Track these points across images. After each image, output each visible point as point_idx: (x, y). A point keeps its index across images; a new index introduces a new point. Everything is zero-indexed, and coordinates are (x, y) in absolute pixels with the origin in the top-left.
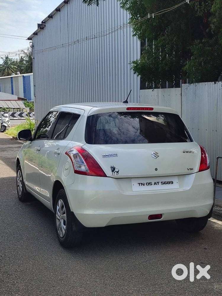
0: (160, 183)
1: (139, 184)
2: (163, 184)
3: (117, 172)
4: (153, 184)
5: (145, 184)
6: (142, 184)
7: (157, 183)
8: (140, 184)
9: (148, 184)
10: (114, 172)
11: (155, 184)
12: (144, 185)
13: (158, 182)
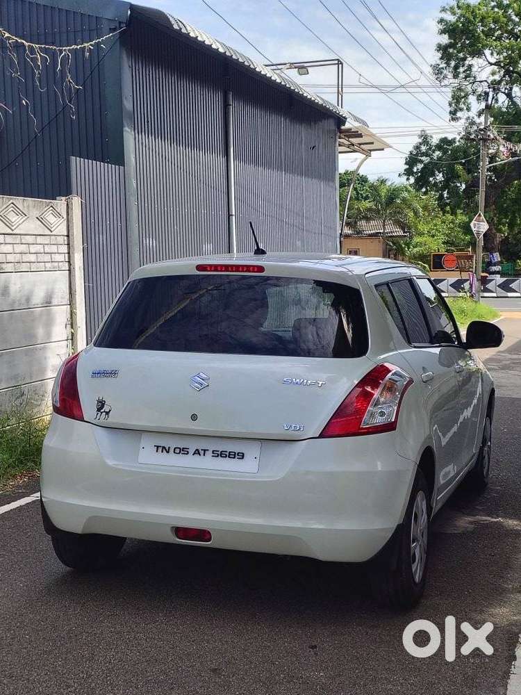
0: (209, 454)
1: (158, 447)
2: (218, 456)
3: (107, 413)
4: (192, 451)
5: (172, 450)
6: (164, 448)
7: (202, 452)
8: (160, 449)
9: (178, 451)
10: (102, 413)
11: (197, 452)
12: (168, 452)
13: (205, 450)
